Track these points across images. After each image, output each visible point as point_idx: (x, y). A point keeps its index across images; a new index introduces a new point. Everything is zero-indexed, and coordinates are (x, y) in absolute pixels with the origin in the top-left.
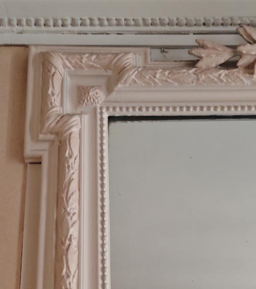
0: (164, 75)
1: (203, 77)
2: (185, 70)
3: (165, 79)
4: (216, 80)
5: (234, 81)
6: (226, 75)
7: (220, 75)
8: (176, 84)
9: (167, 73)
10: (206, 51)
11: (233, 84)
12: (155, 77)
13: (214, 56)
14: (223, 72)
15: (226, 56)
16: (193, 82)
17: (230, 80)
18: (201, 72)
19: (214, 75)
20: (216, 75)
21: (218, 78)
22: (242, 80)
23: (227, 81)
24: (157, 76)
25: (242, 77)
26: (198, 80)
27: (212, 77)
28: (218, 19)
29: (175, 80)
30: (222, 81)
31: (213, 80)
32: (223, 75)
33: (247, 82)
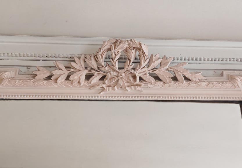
0: (20, 82)
1: (36, 83)
2: (29, 80)
3: (20, 83)
4: (42, 85)
5: (50, 85)
6: (46, 83)
7: (44, 83)
8: (26, 86)
9: (21, 81)
10: (39, 72)
11: (50, 86)
12: (16, 83)
13: (42, 74)
14: (45, 82)
15: (48, 75)
16: (32, 85)
17: (48, 85)
18: (36, 81)
19: (41, 83)
20: (42, 83)
21: (43, 84)
22: (53, 85)
23: (47, 85)
24: (17, 83)
25: (53, 84)
26: (34, 84)
27: (40, 83)
28: (53, 55)
29: (25, 84)
30: (44, 85)
31: (41, 85)
32: (45, 83)
33: (56, 86)
